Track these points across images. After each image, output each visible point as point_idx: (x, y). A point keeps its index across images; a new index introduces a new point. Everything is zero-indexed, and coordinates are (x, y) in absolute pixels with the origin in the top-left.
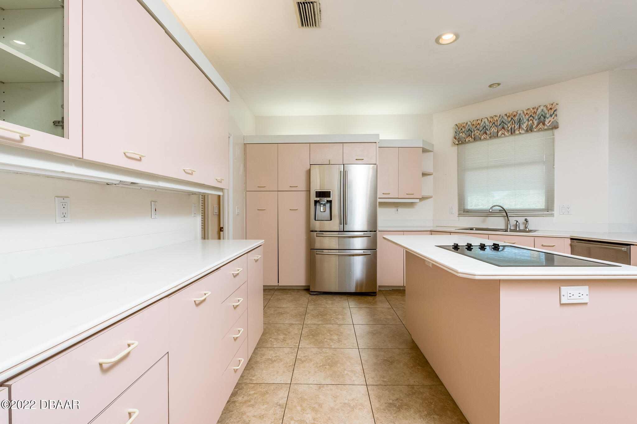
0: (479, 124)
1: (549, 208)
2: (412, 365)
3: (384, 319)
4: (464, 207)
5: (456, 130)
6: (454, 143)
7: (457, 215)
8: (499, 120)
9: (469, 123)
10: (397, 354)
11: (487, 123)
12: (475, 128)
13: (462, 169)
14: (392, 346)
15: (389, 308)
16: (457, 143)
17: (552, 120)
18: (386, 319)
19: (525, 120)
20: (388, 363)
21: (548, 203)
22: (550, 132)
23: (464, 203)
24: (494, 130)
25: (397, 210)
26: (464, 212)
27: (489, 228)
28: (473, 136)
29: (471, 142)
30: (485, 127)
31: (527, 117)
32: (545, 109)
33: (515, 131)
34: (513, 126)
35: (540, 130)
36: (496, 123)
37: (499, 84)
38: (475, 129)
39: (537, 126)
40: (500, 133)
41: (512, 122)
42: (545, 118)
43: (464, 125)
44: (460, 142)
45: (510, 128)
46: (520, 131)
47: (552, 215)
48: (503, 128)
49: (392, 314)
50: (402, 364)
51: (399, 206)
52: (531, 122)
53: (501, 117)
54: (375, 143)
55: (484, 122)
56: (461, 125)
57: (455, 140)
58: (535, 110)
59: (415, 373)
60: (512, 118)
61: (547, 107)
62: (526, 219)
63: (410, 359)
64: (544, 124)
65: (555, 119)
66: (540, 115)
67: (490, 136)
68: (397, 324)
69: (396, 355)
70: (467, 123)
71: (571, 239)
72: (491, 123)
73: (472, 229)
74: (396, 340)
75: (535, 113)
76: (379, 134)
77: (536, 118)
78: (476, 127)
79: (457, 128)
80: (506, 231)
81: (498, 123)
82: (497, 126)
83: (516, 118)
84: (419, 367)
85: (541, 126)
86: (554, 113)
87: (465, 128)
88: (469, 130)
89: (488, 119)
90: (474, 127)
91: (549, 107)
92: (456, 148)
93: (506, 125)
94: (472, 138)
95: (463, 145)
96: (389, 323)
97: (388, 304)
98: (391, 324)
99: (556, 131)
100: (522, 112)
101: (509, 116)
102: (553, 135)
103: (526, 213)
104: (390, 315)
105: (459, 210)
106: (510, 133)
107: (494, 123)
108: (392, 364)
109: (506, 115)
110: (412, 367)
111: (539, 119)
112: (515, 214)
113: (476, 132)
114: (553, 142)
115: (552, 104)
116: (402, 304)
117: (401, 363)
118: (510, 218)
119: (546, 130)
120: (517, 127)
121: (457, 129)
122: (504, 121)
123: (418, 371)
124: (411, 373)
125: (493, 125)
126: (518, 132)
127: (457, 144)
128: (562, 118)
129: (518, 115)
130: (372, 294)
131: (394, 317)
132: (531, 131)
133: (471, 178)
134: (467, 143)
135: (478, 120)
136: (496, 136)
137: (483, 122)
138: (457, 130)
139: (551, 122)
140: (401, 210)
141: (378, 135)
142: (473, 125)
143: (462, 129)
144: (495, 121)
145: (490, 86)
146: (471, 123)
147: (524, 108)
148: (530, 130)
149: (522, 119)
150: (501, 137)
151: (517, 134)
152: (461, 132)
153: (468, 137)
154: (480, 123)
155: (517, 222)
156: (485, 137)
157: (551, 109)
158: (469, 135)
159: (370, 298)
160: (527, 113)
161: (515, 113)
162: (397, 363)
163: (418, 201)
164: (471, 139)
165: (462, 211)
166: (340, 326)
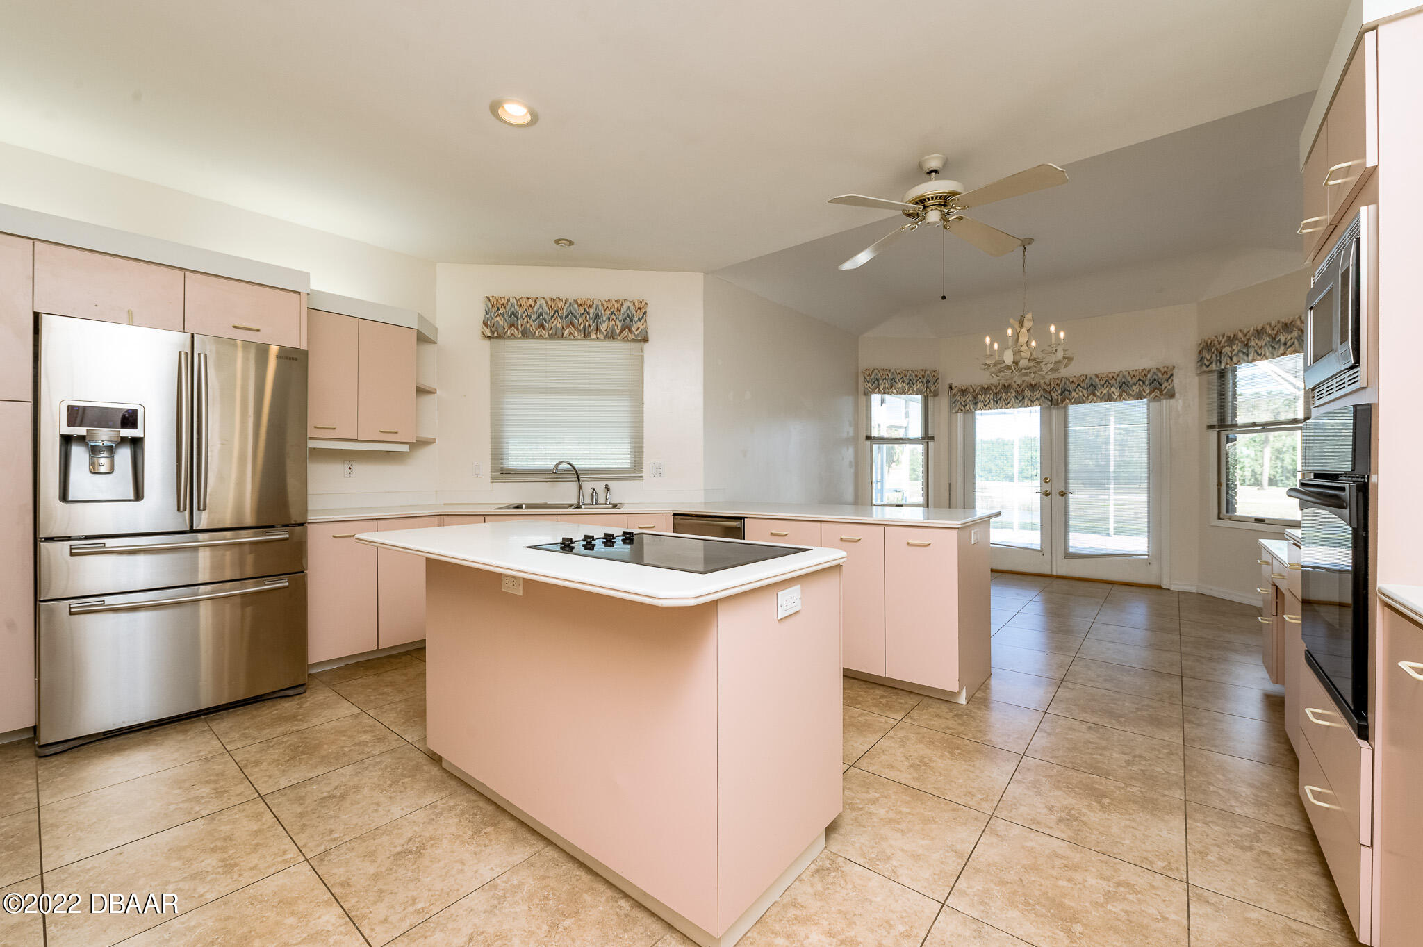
0: (530, 306)
1: (637, 467)
2: (470, 833)
3: (353, 748)
4: (502, 463)
5: (487, 309)
6: (484, 334)
7: (489, 480)
8: (565, 308)
9: (513, 301)
10: (424, 823)
11: (546, 309)
12: (524, 313)
13: (498, 390)
14: (403, 809)
15: (356, 716)
16: (489, 335)
17: (642, 327)
18: (358, 744)
19: (605, 318)
20: (410, 856)
21: (635, 458)
22: (637, 345)
23: (502, 455)
24: (555, 323)
25: (350, 469)
26: (503, 473)
27: (549, 503)
28: (520, 328)
29: (517, 338)
30: (541, 314)
31: (608, 313)
32: (632, 307)
33: (589, 333)
34: (587, 324)
35: (626, 339)
36: (560, 312)
37: (571, 243)
38: (524, 315)
39: (621, 332)
40: (566, 333)
41: (586, 317)
42: (632, 321)
43: (504, 301)
44: (496, 334)
45: (582, 326)
46: (598, 336)
47: (641, 478)
48: (572, 323)
49: (370, 726)
50: (447, 841)
51: (353, 461)
52: (613, 323)
53: (568, 303)
54: (298, 295)
55: (541, 306)
56: (497, 302)
57: (486, 328)
58: (619, 305)
59: (484, 849)
60: (585, 310)
61: (634, 304)
62: (607, 485)
63: (460, 821)
64: (630, 331)
65: (645, 326)
66: (626, 315)
67: (550, 333)
68: (394, 746)
69: (421, 825)
70: (508, 300)
71: (674, 515)
72: (552, 309)
73: (518, 507)
74: (406, 788)
75: (619, 309)
76: (308, 274)
77: (620, 318)
78: (526, 310)
79: (490, 304)
80: (578, 507)
81: (563, 313)
82: (561, 318)
83: (592, 311)
84: (488, 830)
85: (626, 333)
86: (643, 317)
87: (505, 307)
88: (513, 313)
89: (546, 302)
90: (522, 310)
91: (637, 305)
92: (487, 343)
93: (576, 319)
94: (518, 329)
95: (501, 342)
96: (369, 752)
97: (347, 704)
98: (377, 752)
99: (646, 346)
100: (600, 304)
101: (581, 305)
102: (642, 351)
103: (606, 475)
104: (365, 732)
105: (493, 470)
106: (582, 335)
107: (557, 311)
108: (421, 854)
109: (576, 301)
110: (472, 837)
111: (624, 321)
112: (590, 478)
113: (525, 320)
114: (642, 362)
115: (641, 302)
116: (383, 694)
117: (441, 841)
118: (583, 484)
119: (633, 340)
120: (593, 326)
121: (490, 307)
122: (573, 311)
123: (491, 841)
124: (475, 853)
125: (555, 313)
126: (595, 336)
127: (489, 337)
128: (654, 325)
129: (594, 305)
130: (291, 692)
131: (378, 732)
132: (613, 338)
133: (518, 408)
134: (509, 338)
135: (528, 298)
136: (560, 334)
137: (538, 304)
138: (489, 310)
139: (639, 330)
140: (360, 469)
141: (306, 276)
142: (521, 305)
143: (498, 309)
144: (558, 307)
145: (557, 242)
146: (516, 300)
147: (604, 298)
148: (611, 336)
149: (600, 314)
150: (567, 338)
151: (593, 339)
152: (498, 315)
153: (511, 327)
154: (533, 304)
155: (594, 490)
156: (541, 333)
157: (639, 308)
158: (513, 325)
159: (287, 706)
160: (607, 307)
161: (589, 302)
162: (432, 845)
163: (406, 448)
164: (516, 331)
165: (498, 472)
166: (213, 819)
